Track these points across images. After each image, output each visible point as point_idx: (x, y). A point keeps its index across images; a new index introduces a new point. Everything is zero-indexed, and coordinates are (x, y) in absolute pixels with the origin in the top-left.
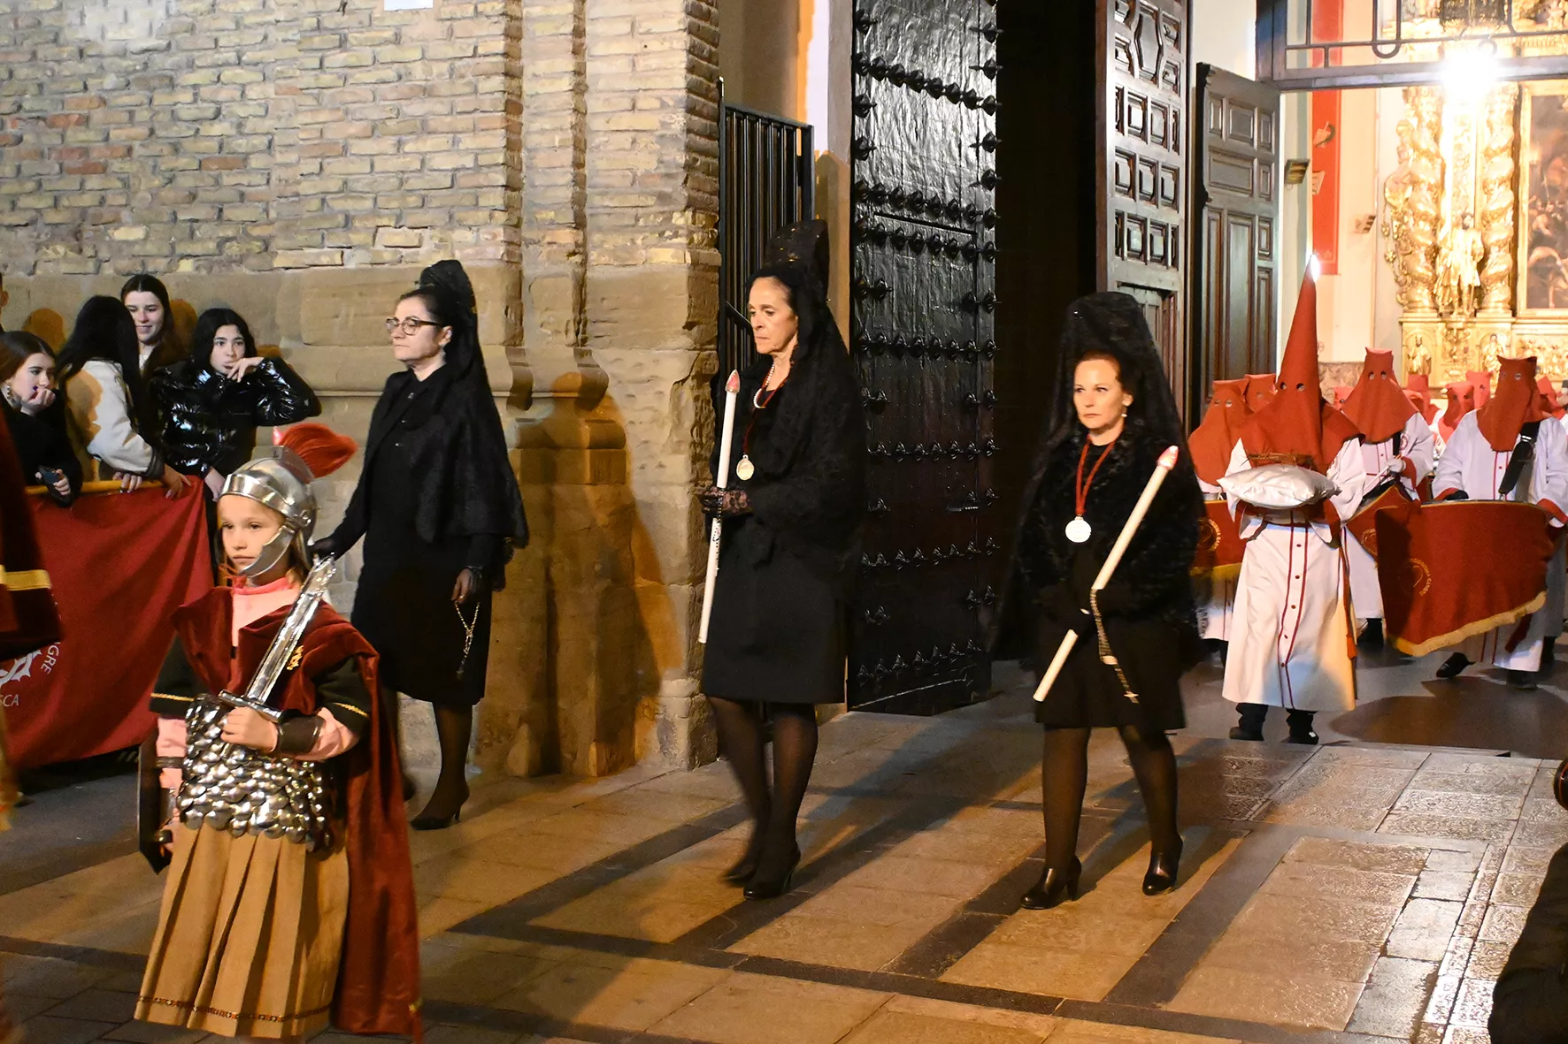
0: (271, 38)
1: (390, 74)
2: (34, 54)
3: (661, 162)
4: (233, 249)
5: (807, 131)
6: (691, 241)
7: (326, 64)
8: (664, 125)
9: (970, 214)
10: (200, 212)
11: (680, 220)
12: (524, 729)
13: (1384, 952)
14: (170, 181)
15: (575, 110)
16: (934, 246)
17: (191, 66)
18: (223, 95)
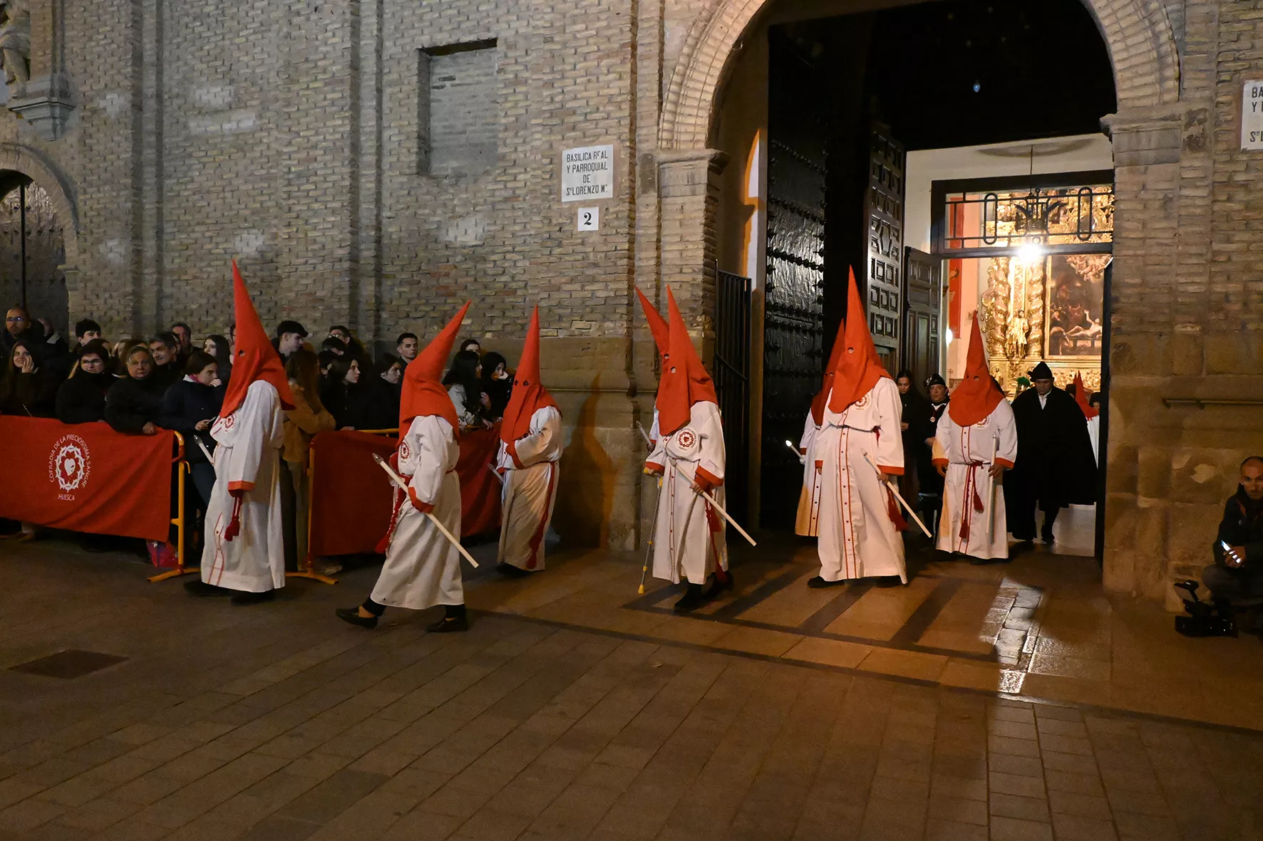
0: (527, 242)
1: (579, 257)
2: (427, 247)
3: (692, 295)
4: (508, 329)
5: (749, 281)
6: (704, 328)
7: (553, 252)
8: (694, 279)
9: (813, 315)
10: (496, 313)
11: (699, 319)
12: (633, 531)
13: (1004, 626)
14: (483, 300)
15: (657, 273)
16: (797, 328)
17: (494, 253)
18: (506, 265)
